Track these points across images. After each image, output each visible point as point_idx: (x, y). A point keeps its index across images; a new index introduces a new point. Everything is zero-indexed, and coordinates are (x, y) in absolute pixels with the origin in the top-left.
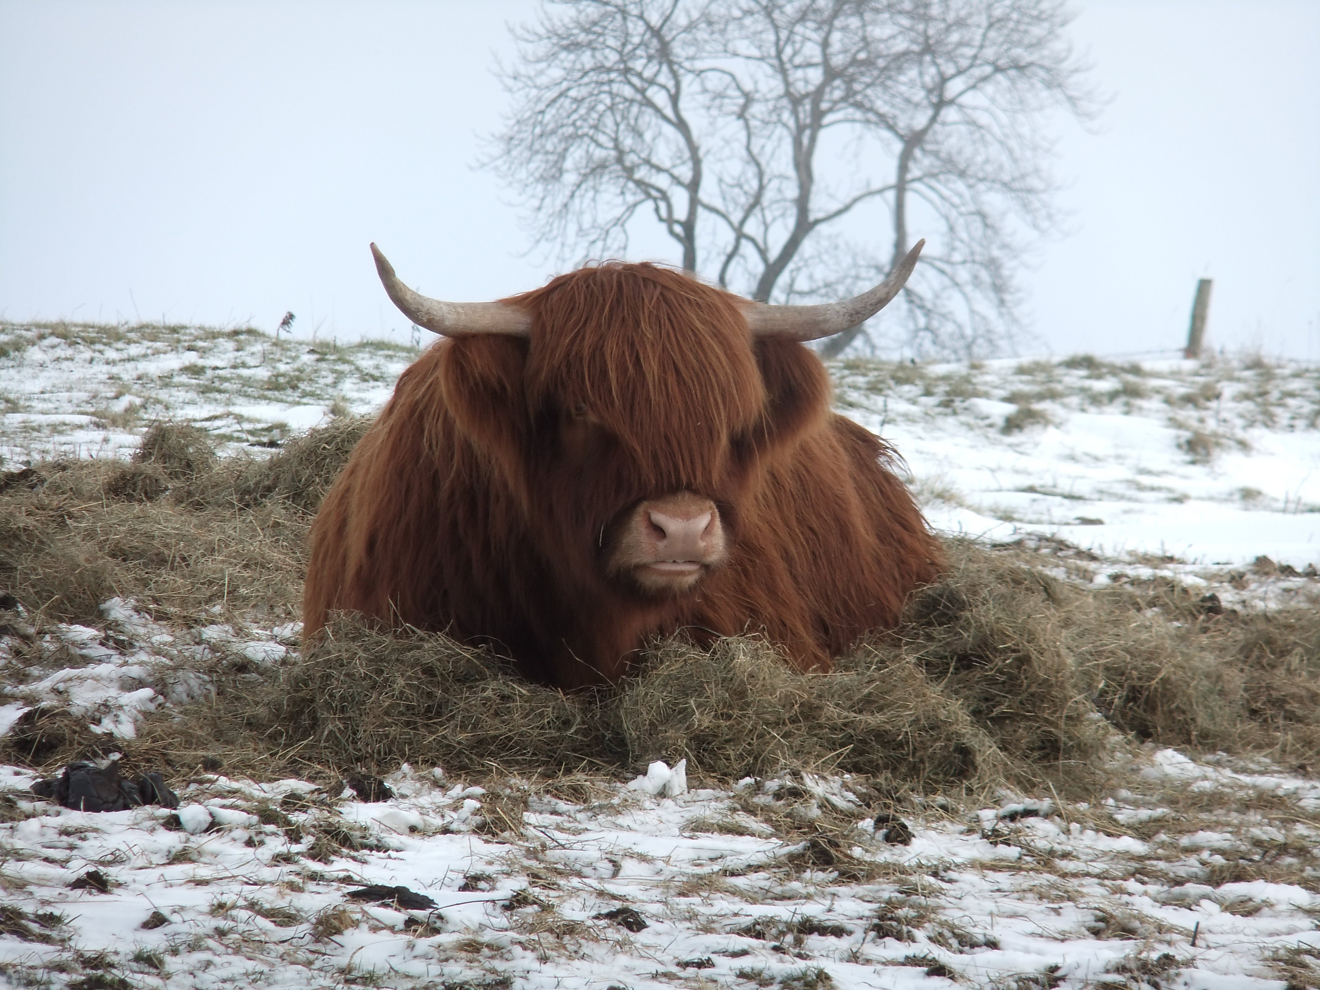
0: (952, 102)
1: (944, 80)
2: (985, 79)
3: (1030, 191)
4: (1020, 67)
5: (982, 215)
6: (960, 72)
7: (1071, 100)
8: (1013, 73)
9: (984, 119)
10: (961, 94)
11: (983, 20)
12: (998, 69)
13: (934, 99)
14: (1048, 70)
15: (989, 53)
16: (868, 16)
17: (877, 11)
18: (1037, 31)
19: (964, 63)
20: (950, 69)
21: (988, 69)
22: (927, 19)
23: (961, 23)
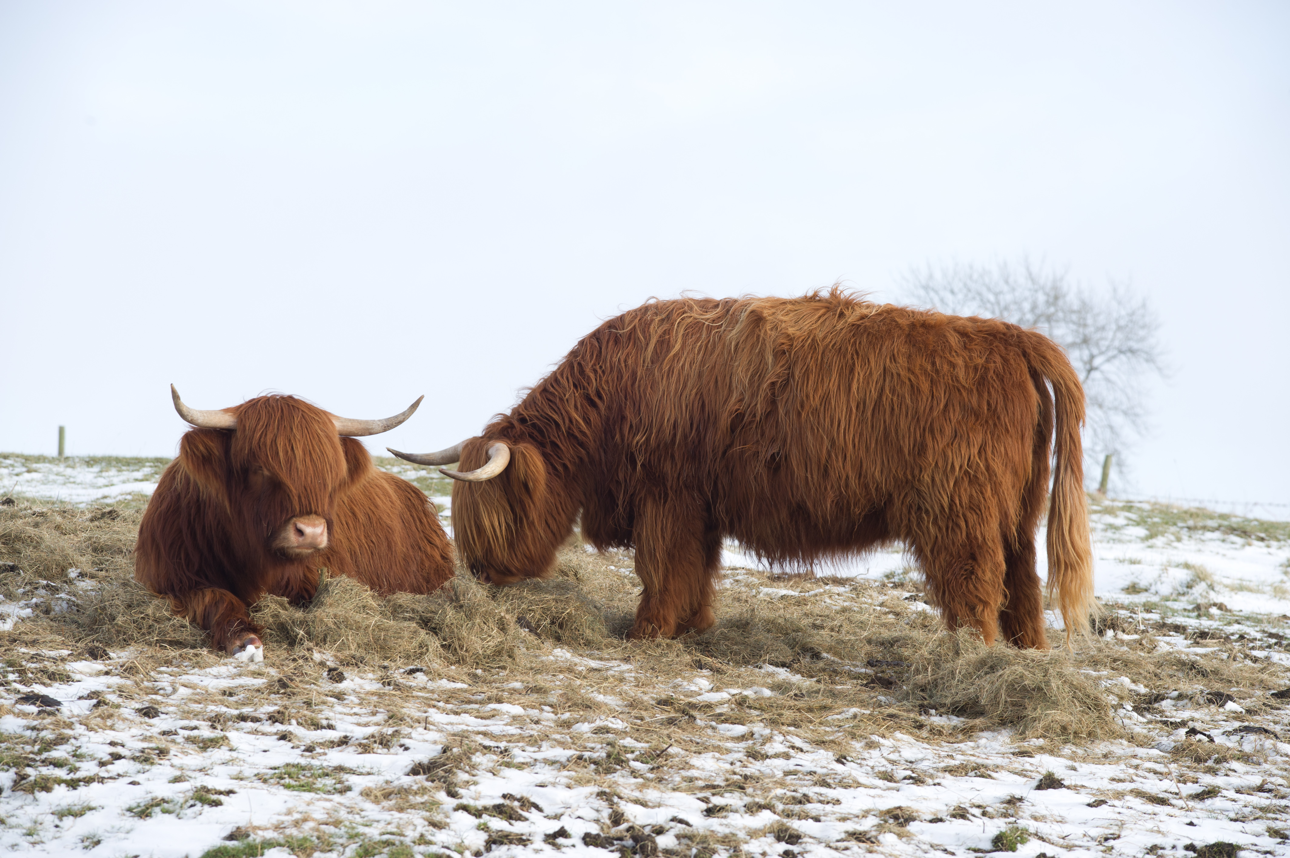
0: (1096, 369)
1: (1092, 357)
2: (1114, 357)
3: (1136, 415)
4: (1132, 351)
5: (1111, 428)
6: (1102, 353)
7: (1160, 369)
8: (1129, 354)
9: (1113, 377)
10: (1102, 364)
11: (1114, 327)
12: (1121, 352)
13: (1088, 367)
14: (1146, 353)
15: (1117, 343)
16: (1053, 324)
17: (1057, 321)
18: (1142, 333)
19: (1104, 349)
20: (1095, 351)
21: (1115, 352)
22: (1085, 325)
23: (1103, 328)
